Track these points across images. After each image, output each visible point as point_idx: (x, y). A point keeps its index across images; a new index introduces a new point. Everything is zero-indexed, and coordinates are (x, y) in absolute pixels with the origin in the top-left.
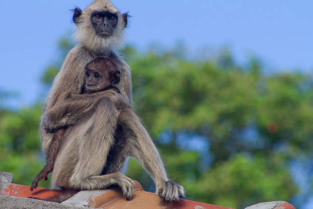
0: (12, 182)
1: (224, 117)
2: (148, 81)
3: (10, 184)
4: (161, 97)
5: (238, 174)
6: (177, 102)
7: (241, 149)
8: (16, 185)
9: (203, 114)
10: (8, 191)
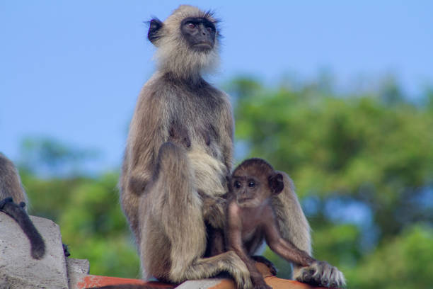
0: (88, 273)
1: (392, 173)
2: (281, 127)
3: (85, 275)
4: (300, 149)
5: (416, 254)
6: (324, 155)
7: (418, 218)
8: (94, 277)
9: (362, 171)
10: (83, 285)
